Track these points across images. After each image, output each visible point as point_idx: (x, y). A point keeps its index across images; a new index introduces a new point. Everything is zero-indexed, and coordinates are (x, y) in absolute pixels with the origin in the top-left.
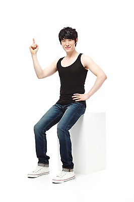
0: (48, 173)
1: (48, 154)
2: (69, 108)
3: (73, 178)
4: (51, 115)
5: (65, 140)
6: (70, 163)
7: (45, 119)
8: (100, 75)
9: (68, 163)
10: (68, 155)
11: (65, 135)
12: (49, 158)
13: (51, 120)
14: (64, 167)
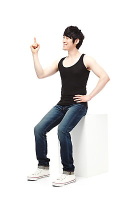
0: (48, 176)
1: (48, 156)
2: (70, 109)
3: (74, 181)
4: (52, 116)
5: (66, 143)
6: (70, 166)
7: (46, 121)
8: (103, 76)
9: (68, 166)
10: (68, 157)
11: (66, 137)
12: (49, 160)
13: (52, 121)
14: (64, 169)
